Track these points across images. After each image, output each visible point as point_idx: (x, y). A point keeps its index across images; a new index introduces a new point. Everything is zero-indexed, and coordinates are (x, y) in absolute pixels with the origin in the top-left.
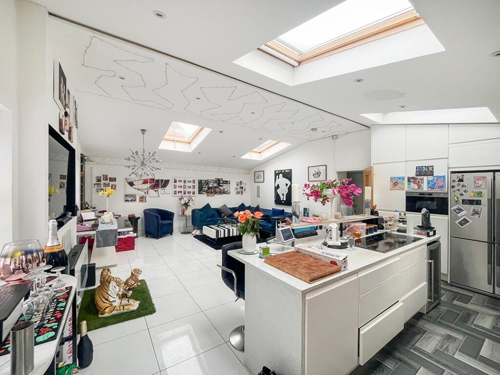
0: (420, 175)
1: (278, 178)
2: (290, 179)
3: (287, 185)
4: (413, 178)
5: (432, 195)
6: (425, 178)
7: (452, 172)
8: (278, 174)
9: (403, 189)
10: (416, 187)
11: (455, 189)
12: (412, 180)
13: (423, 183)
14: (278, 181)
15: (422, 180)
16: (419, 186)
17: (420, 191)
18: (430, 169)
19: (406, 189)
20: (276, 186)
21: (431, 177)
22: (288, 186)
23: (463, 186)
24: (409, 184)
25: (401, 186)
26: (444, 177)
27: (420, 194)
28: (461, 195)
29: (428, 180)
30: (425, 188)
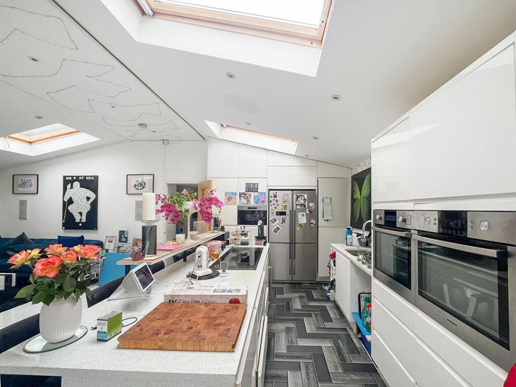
0: (249, 191)
1: (72, 188)
2: (95, 191)
3: (88, 199)
4: (243, 194)
5: (256, 208)
6: (252, 193)
7: (270, 190)
8: (72, 182)
9: (235, 204)
10: (246, 202)
11: (272, 203)
12: (243, 195)
13: (250, 198)
14: (70, 193)
15: (250, 195)
16: (248, 201)
17: (249, 205)
18: (256, 186)
19: (238, 203)
20: (66, 200)
21: (256, 193)
22: (91, 201)
23: (277, 201)
24: (240, 199)
25: (234, 201)
26: (265, 193)
27: (248, 208)
28: (276, 208)
29: (254, 196)
30: (252, 203)
